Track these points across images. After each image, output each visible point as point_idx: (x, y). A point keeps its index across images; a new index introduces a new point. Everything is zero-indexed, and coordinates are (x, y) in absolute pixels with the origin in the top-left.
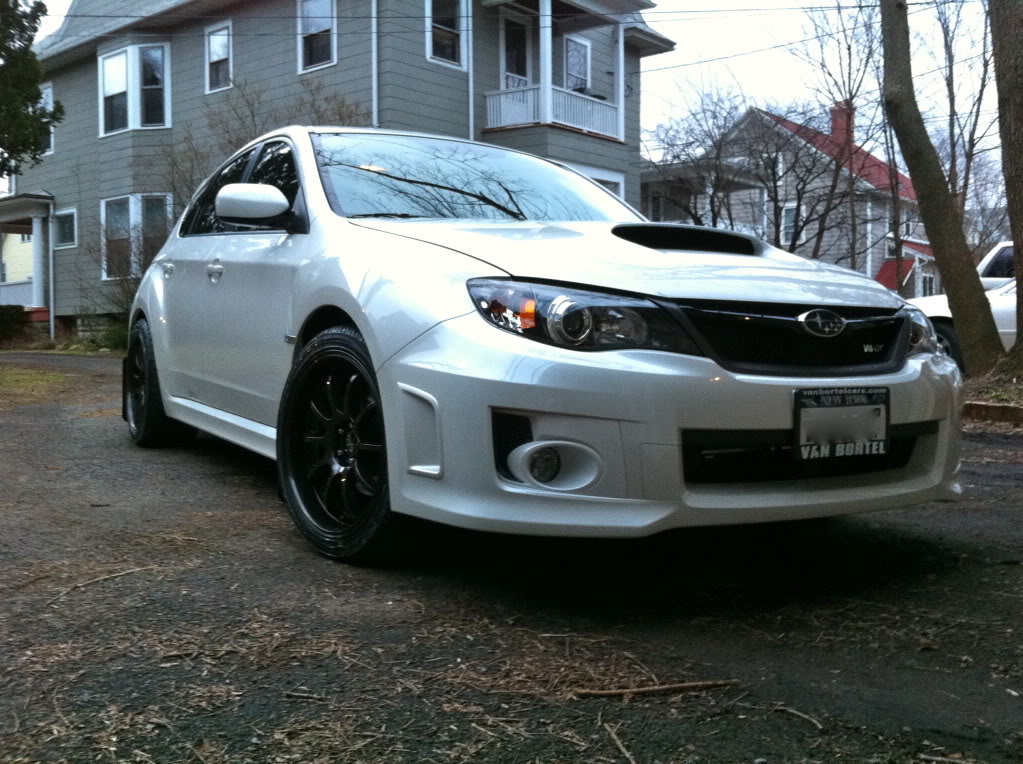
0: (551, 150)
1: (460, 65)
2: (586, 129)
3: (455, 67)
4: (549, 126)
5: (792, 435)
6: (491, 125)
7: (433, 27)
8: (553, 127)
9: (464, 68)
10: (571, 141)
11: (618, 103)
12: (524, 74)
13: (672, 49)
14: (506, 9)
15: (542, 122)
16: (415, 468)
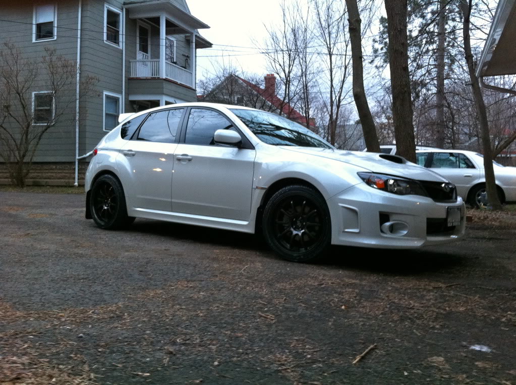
0: (165, 91)
1: (119, 46)
2: (179, 82)
3: (117, 47)
4: (164, 79)
5: (446, 220)
6: (132, 76)
7: (107, 26)
8: (166, 80)
9: (121, 48)
10: (173, 87)
11: (192, 71)
12: (147, 53)
13: (211, 47)
14: (140, 21)
15: (161, 77)
16: (346, 230)
